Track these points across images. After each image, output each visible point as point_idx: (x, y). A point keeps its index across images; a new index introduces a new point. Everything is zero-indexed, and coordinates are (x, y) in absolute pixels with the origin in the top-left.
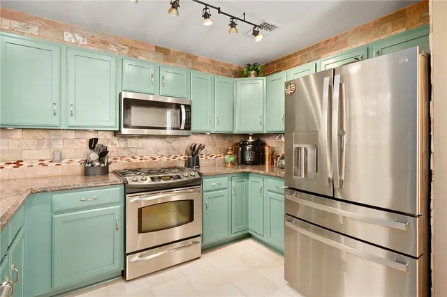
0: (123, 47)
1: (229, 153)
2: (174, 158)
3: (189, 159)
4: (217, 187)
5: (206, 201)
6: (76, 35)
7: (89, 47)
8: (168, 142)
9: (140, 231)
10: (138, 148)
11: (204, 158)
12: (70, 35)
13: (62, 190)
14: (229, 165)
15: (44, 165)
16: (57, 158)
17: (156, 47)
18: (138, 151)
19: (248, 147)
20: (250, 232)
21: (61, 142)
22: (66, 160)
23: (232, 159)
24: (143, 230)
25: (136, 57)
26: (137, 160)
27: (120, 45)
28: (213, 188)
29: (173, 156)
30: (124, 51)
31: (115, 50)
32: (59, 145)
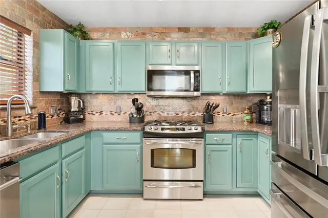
0: (156, 34)
1: (246, 112)
2: (193, 114)
3: (204, 115)
4: (220, 142)
5: (208, 153)
6: (128, 33)
7: (135, 39)
8: (188, 102)
9: (152, 166)
10: (166, 106)
11: (221, 116)
12: (125, 34)
13: (107, 130)
14: (246, 123)
15: (112, 115)
16: (119, 110)
17: (179, 28)
18: (166, 108)
19: (265, 107)
20: (258, 191)
21: (120, 101)
22: (123, 113)
23: (248, 117)
24: (155, 165)
25: (164, 39)
26: (165, 114)
27: (153, 33)
28: (215, 142)
29: (193, 113)
30: (156, 37)
31: (150, 37)
32: (119, 103)
